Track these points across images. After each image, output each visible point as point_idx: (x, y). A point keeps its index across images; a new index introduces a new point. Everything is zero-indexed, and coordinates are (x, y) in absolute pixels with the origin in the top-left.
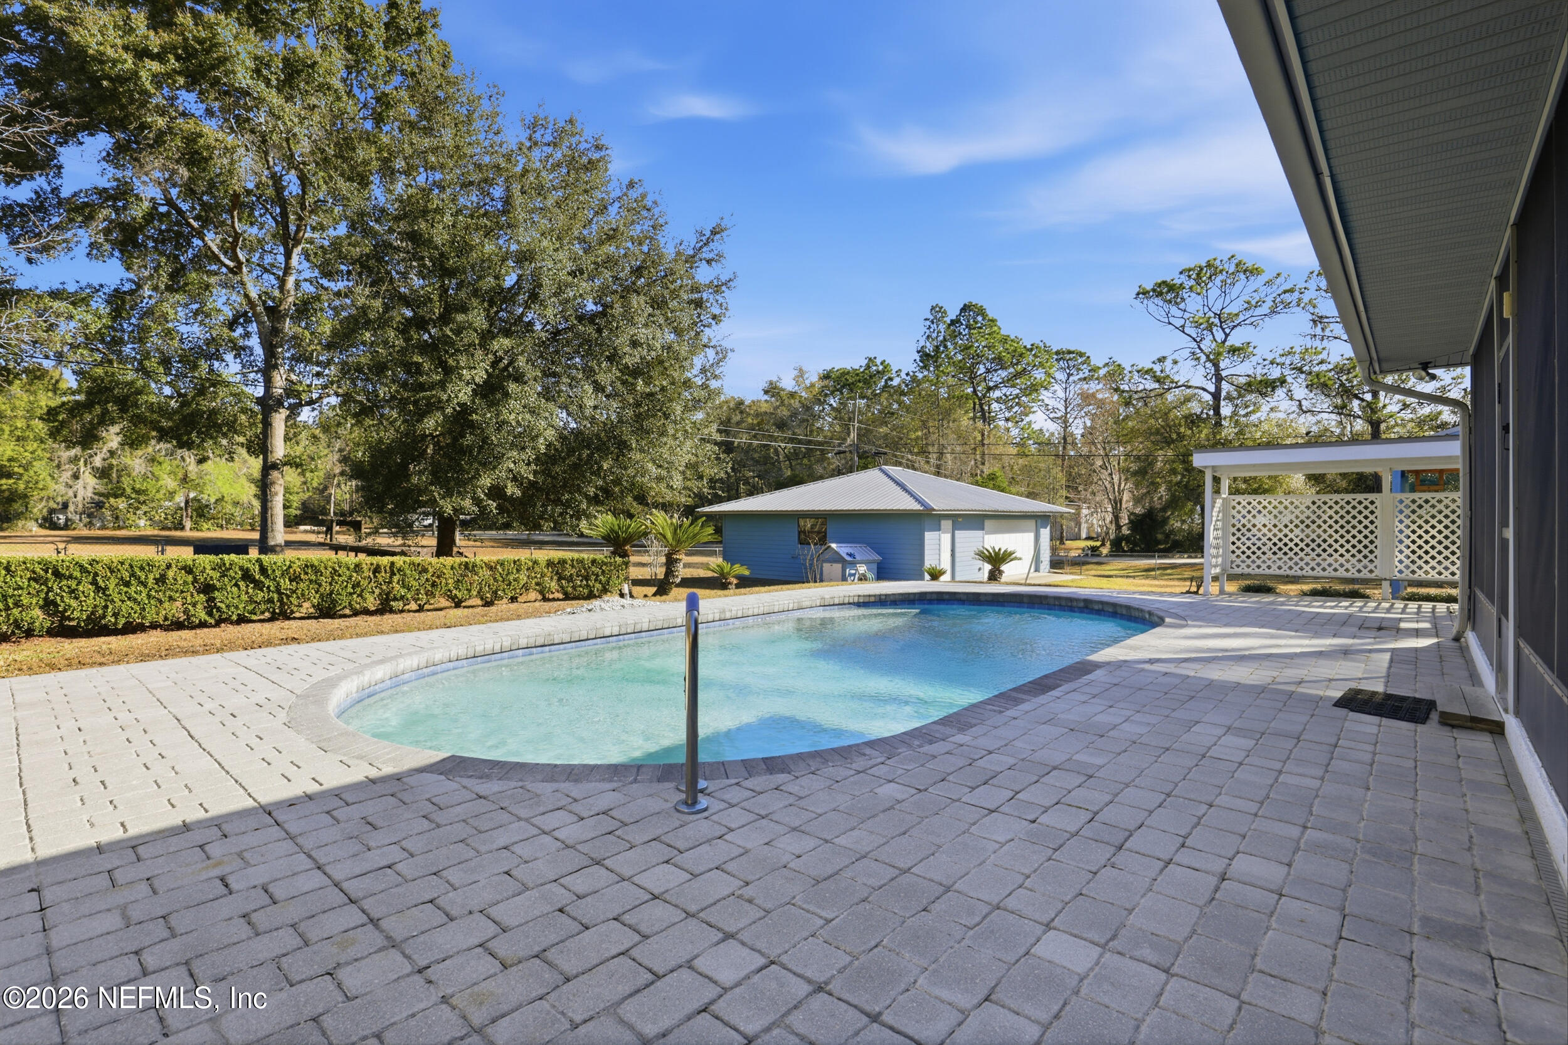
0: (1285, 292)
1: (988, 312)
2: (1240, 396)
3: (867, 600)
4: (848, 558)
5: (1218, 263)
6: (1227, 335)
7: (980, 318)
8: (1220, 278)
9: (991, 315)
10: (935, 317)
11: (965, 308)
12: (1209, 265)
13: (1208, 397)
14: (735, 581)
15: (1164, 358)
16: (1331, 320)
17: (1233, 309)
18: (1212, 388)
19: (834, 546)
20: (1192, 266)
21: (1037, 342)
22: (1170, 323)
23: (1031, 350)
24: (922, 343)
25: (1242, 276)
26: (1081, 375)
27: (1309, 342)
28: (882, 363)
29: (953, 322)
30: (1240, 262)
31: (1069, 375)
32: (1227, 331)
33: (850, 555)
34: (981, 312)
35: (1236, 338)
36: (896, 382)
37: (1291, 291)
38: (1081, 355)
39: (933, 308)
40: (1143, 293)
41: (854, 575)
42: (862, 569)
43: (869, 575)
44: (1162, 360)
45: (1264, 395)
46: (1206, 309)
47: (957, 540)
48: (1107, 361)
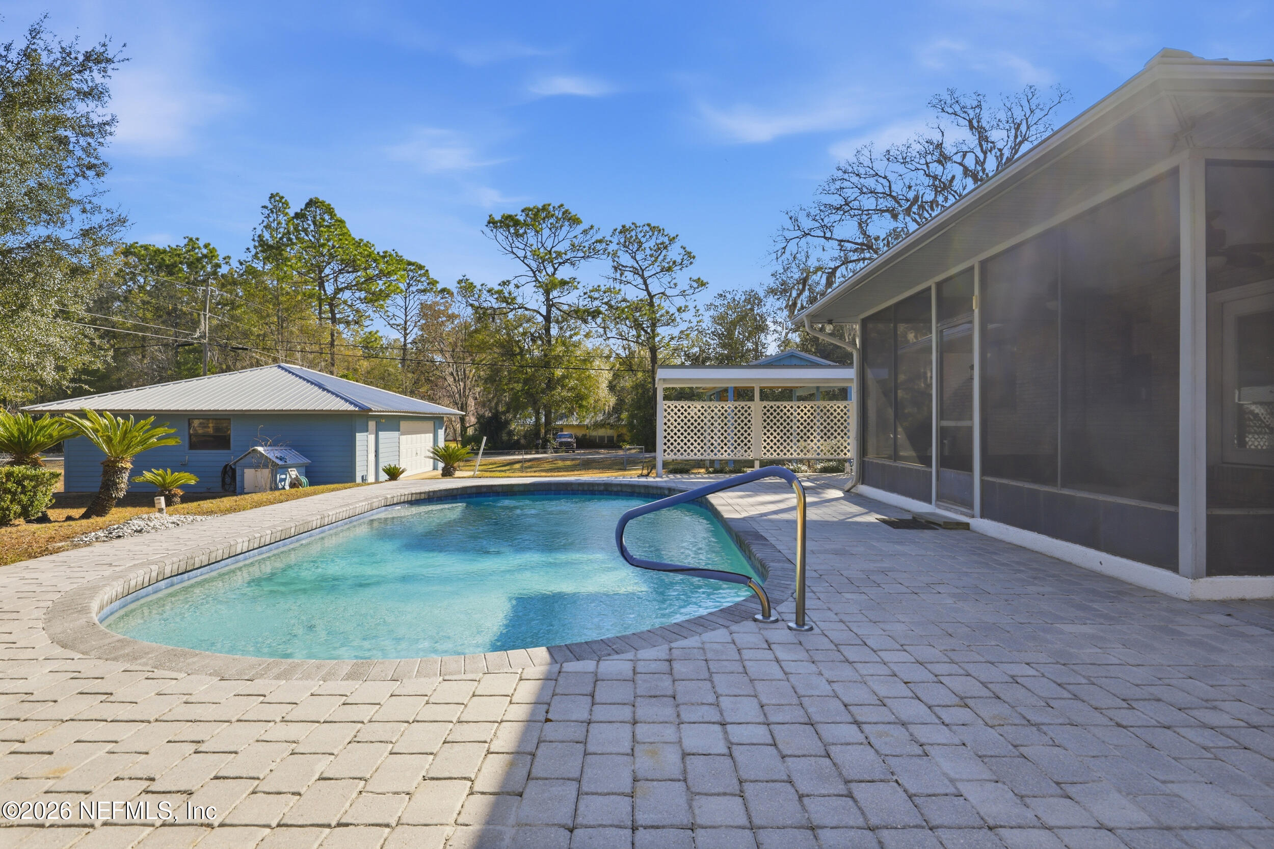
0: (597, 242)
1: (336, 212)
2: (564, 320)
3: (418, 497)
4: (280, 463)
5: (551, 208)
6: (555, 270)
7: (327, 217)
8: (552, 220)
9: (340, 214)
10: (275, 207)
11: (311, 203)
12: (544, 208)
13: (540, 319)
14: (180, 492)
15: (509, 281)
16: (627, 269)
17: (560, 248)
18: (543, 311)
19: (260, 449)
20: (531, 207)
21: (390, 250)
22: (512, 252)
23: (384, 257)
24: (259, 232)
25: (567, 223)
26: (420, 287)
27: (610, 283)
28: (206, 246)
29: (297, 216)
30: (567, 211)
31: (409, 285)
32: (556, 266)
33: (281, 459)
34: (330, 211)
35: (564, 273)
36: (224, 270)
37: (600, 241)
38: (421, 267)
39: (272, 196)
40: (492, 222)
41: (284, 480)
42: (294, 473)
43: (304, 480)
44: (505, 283)
45: (585, 322)
46: (540, 245)
47: (381, 441)
48: (461, 278)
